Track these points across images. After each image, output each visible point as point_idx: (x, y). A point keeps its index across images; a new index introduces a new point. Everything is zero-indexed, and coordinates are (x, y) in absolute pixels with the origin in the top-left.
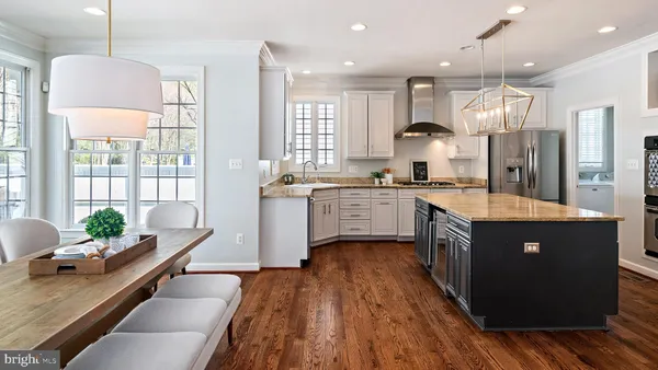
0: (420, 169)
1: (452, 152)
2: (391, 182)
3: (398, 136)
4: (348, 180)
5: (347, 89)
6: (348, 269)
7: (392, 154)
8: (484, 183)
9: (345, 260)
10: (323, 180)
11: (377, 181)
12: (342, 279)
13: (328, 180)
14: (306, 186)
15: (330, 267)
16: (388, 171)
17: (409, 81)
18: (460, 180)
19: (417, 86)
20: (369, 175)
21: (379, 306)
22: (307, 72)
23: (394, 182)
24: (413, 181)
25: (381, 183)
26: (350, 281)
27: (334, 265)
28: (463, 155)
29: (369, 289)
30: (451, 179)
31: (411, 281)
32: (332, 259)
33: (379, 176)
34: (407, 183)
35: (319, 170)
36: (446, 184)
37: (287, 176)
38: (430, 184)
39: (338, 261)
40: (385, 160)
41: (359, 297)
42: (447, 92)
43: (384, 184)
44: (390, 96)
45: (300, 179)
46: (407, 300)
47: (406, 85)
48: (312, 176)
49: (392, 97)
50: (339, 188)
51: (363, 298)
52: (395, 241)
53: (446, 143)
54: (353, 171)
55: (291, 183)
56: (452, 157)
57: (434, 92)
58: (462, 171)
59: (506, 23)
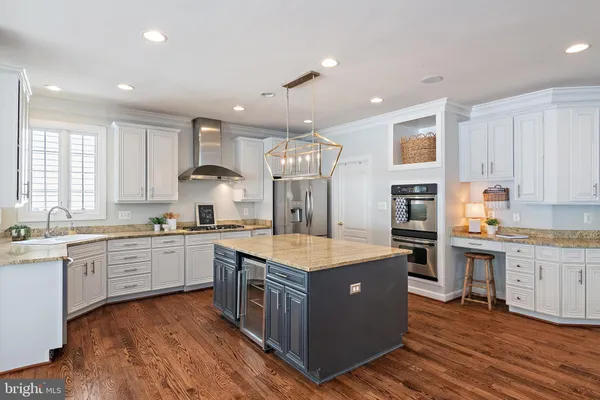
0: (206, 213)
1: (239, 196)
2: (174, 227)
3: (182, 178)
4: (116, 229)
5: (117, 120)
6: (130, 344)
7: (176, 198)
8: (269, 224)
9: (123, 331)
10: (79, 231)
11: (157, 227)
12: (125, 364)
13: (88, 230)
14: (53, 240)
15: (102, 348)
16: (171, 216)
17: (194, 121)
18: (245, 222)
19: (204, 129)
20: (147, 221)
21: (191, 391)
22: (54, 88)
23: (178, 228)
24: (198, 225)
25: (162, 229)
26: (138, 363)
27: (108, 343)
28: (250, 199)
29: (169, 368)
30: (237, 221)
31: (219, 341)
32: (103, 335)
33: (159, 221)
34: (194, 228)
35: (74, 218)
36: (234, 227)
37: (18, 228)
38: (219, 227)
39: (112, 335)
40: (167, 204)
41: (158, 385)
42: (233, 138)
43: (166, 231)
44: (174, 134)
45: (39, 231)
46: (223, 369)
47: (191, 126)
48: (61, 226)
49: (177, 137)
50: (107, 240)
51: (165, 385)
52: (181, 292)
53: (232, 186)
54: (124, 217)
55: (24, 238)
56: (239, 200)
57: (221, 137)
58: (247, 214)
59: (316, 75)
